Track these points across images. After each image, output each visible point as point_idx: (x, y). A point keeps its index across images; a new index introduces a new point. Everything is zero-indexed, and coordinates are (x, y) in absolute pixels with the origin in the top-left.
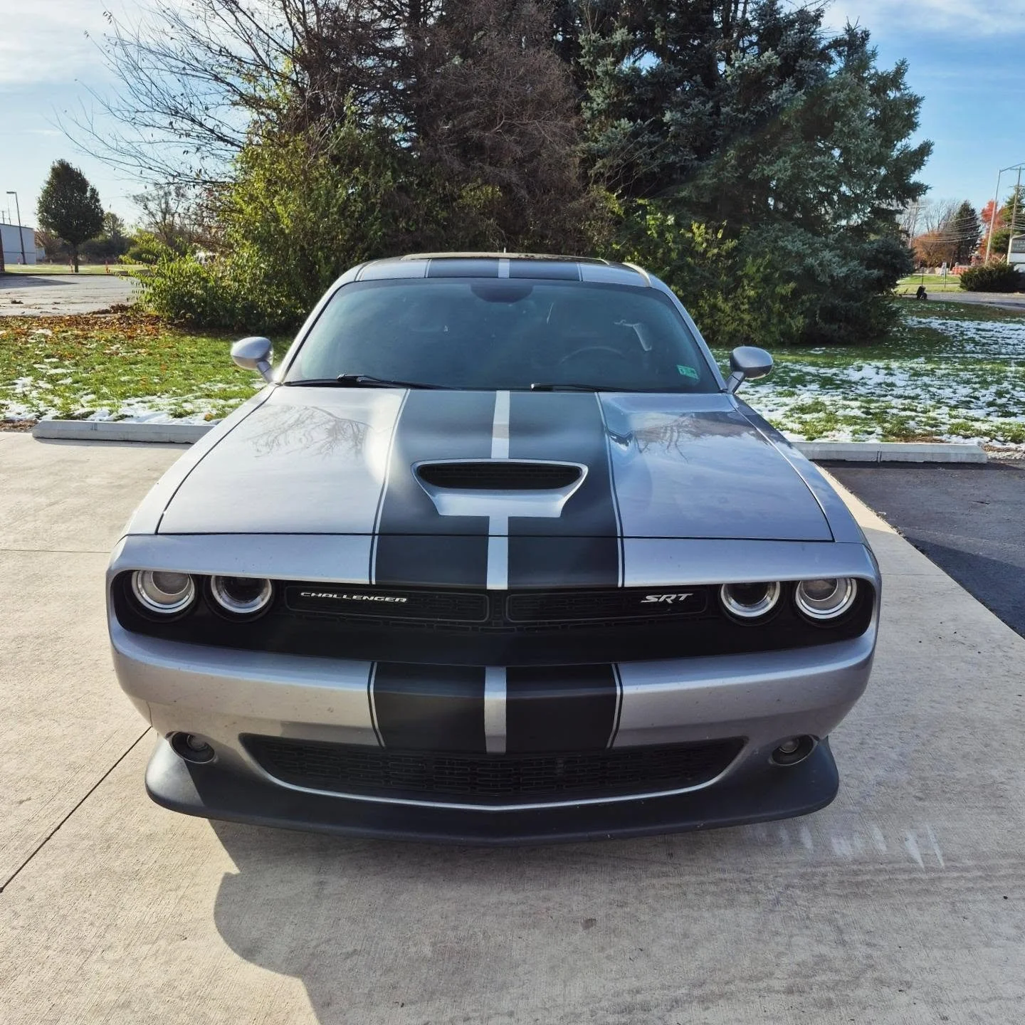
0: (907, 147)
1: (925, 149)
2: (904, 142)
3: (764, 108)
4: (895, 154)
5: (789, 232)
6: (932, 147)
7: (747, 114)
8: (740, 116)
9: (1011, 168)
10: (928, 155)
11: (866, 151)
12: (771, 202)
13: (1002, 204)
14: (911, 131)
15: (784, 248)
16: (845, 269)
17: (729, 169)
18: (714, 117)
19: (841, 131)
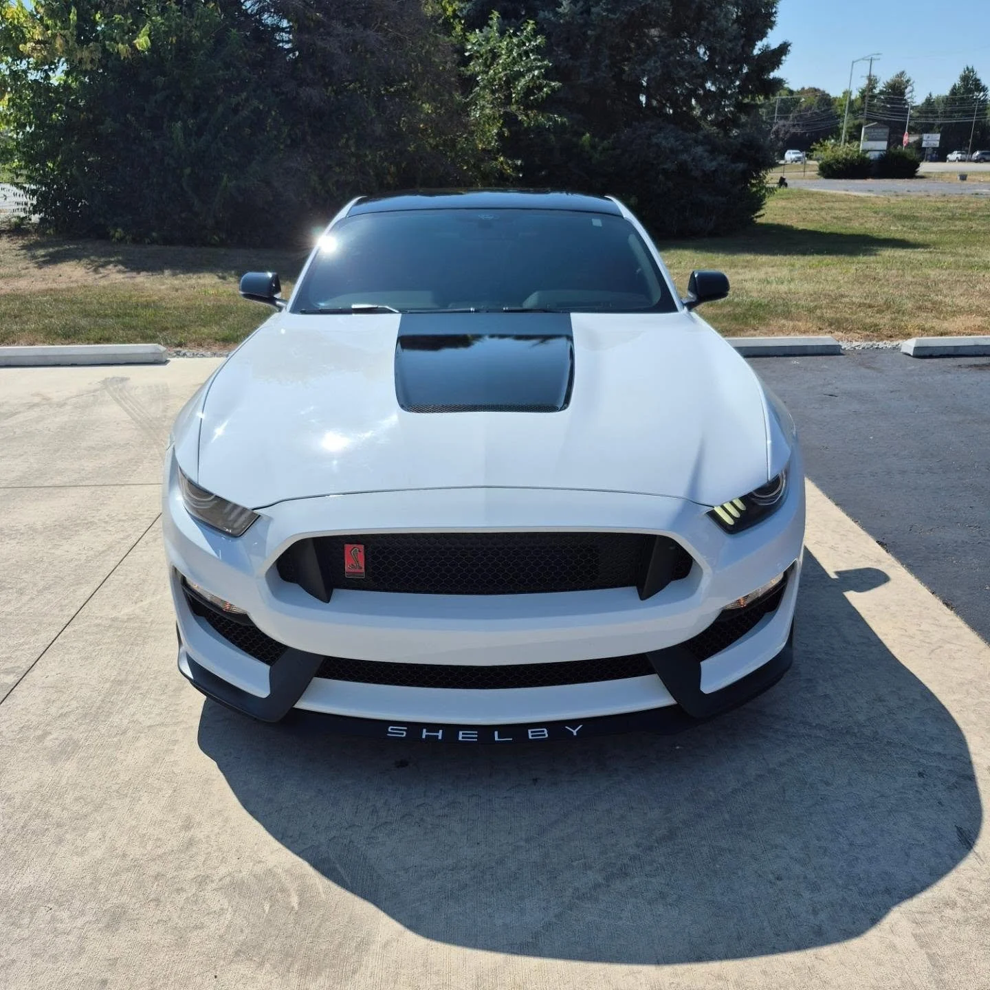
0: (767, 46)
1: (783, 49)
2: (765, 41)
3: (634, 8)
4: (756, 52)
5: (660, 129)
6: (789, 48)
7: (618, 15)
8: (611, 16)
9: (863, 59)
10: (785, 54)
11: (731, 50)
12: (643, 99)
13: (855, 95)
14: (769, 30)
15: (658, 145)
16: (714, 163)
17: (604, 69)
18: (585, 15)
19: (707, 30)
